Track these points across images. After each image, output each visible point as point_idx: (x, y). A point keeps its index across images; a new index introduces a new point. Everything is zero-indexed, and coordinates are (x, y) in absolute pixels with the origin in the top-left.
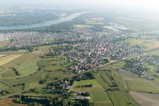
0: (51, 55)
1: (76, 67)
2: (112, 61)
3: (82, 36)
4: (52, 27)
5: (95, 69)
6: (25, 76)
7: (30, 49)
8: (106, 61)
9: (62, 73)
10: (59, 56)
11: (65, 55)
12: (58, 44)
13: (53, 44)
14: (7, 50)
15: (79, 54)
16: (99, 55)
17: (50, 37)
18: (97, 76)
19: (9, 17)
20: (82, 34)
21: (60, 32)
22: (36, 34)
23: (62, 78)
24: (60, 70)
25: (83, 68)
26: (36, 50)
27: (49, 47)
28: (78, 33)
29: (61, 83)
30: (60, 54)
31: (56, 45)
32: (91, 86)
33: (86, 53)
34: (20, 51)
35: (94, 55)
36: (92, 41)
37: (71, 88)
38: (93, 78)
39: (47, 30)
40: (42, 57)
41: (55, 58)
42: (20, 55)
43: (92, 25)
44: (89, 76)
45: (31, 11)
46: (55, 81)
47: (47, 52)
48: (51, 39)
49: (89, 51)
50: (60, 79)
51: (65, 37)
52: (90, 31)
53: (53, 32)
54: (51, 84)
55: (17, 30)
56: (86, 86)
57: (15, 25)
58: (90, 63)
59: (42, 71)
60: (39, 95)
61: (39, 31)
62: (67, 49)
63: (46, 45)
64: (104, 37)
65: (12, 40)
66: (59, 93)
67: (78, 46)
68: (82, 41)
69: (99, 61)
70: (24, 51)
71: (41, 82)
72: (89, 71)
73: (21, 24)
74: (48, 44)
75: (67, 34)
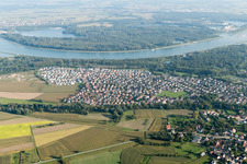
0: (163, 138)
4: (189, 58)
10: (186, 146)
11: (204, 144)
12: (193, 108)
21: (206, 73)
26: (129, 118)
30: (190, 138)
31: (185, 112)
34: (91, 116)
39: (173, 67)
42: (86, 127)
47: (156, 129)
55: (101, 63)
57: (100, 49)
65: (81, 87)
70: (99, 117)
74: (166, 107)
75: (227, 82)
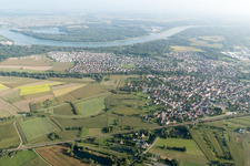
0: (127, 90)
1: (164, 114)
2: (229, 113)
3: (181, 65)
4: (135, 47)
5: (193, 123)
6: (85, 116)
7: (97, 78)
8: (218, 111)
9: (140, 120)
10: (139, 94)
11: (149, 93)
12: (141, 74)
13: (133, 73)
14: (67, 75)
15: (171, 93)
16: (207, 99)
17: (130, 63)
18: (196, 134)
19: (79, 29)
20: (182, 61)
21: (146, 55)
22: (110, 56)
23: (138, 129)
24: (137, 116)
25: (174, 118)
26: (106, 80)
27: (125, 77)
28: (175, 60)
29: (135, 137)
30: (141, 90)
31: (136, 76)
32: (183, 150)
33: (183, 93)
34: (84, 79)
35: (197, 98)
36: (197, 74)
37: (149, 148)
38: (190, 137)
39: (128, 52)
40: (113, 92)
41: (132, 95)
42: (83, 85)
43: (202, 48)
44: (183, 133)
45: (109, 22)
46: (126, 131)
47: (122, 85)
48: (131, 65)
49: (190, 90)
50: (135, 130)
51: (154, 64)
52: (197, 57)
53: (136, 54)
54: (120, 136)
55: (85, 49)
56: (175, 149)
57: (84, 41)
58: (188, 110)
59: (109, 112)
60: (100, 149)
61: (116, 52)
62: (154, 83)
63: (122, 73)
64: (220, 69)
65: (76, 63)
66: (129, 151)
67: (172, 81)
68: (179, 73)
69: (205, 110)
70: (89, 79)
71: (105, 130)
72: (184, 124)
73: (92, 40)
74: (126, 73)
75: (157, 60)
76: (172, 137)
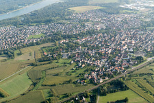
1: (94, 74)
2: (149, 59)
3: (89, 25)
4: (34, 14)
5: (123, 75)
8: (140, 59)
9: (73, 86)
10: (61, 61)
11: (70, 57)
12: (53, 41)
13: (44, 42)
15: (92, 53)
16: (126, 52)
17: (36, 32)
18: (130, 84)
20: (88, 20)
21: (49, 21)
23: (76, 94)
24: (69, 82)
25: (105, 75)
26: (19, 54)
27: (38, 47)
28: (80, 21)
31: (50, 44)
32: (125, 101)
33: (103, 50)
35: (116, 52)
36: (107, 30)
38: (126, 88)
40: (32, 65)
41: (54, 64)
43: (100, 5)
44: (119, 86)
46: (66, 99)
47: (39, 56)
48: (38, 35)
49: (107, 47)
50: (74, 95)
51: (61, 29)
52: (100, 14)
53: (38, 22)
58: (114, 65)
59: (39, 86)
61: (15, 24)
62: (69, 48)
63: (32, 44)
64: (125, 22)
67: (87, 41)
68: (90, 33)
69: (128, 61)
72: (116, 78)
74: (37, 44)
76: (111, 92)
